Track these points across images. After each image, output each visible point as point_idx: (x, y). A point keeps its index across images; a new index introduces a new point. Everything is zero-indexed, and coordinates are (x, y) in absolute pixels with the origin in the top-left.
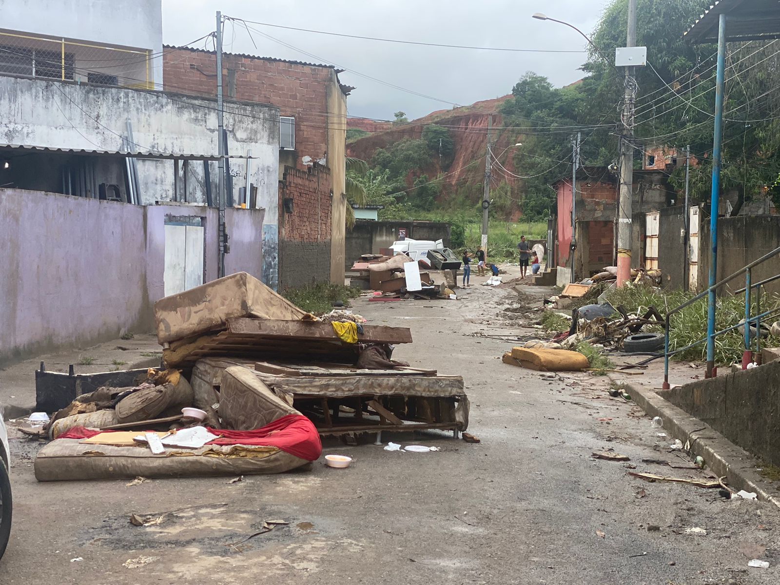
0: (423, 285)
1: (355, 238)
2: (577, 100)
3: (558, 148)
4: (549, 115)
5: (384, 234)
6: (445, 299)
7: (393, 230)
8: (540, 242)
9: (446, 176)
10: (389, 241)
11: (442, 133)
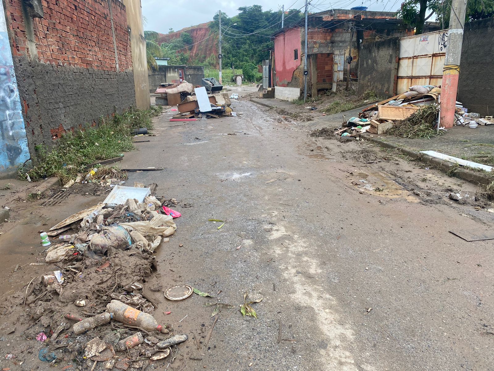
0: (212, 106)
1: (157, 75)
3: (232, 40)
5: (172, 72)
6: (229, 116)
7: (176, 70)
8: (240, 75)
9: (191, 52)
10: (175, 76)
11: (188, 36)
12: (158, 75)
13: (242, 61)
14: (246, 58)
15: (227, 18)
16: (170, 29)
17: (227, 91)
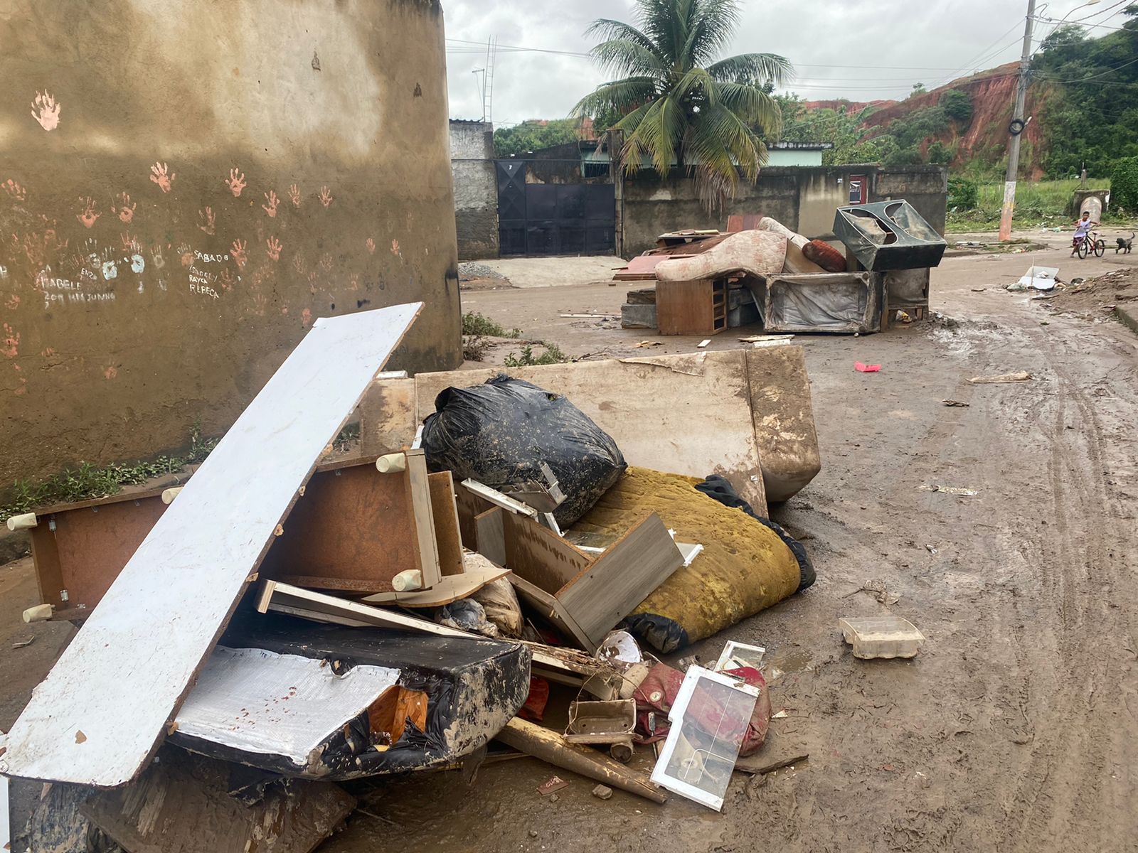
2: (1117, 45)
3: (1091, 99)
4: (1082, 65)
5: (823, 188)
7: (840, 180)
8: (1095, 194)
9: (962, 141)
10: (832, 200)
11: (960, 98)
12: (773, 198)
13: (1118, 155)
14: (1132, 145)
15: (1085, 39)
16: (915, 87)
17: (1028, 250)
